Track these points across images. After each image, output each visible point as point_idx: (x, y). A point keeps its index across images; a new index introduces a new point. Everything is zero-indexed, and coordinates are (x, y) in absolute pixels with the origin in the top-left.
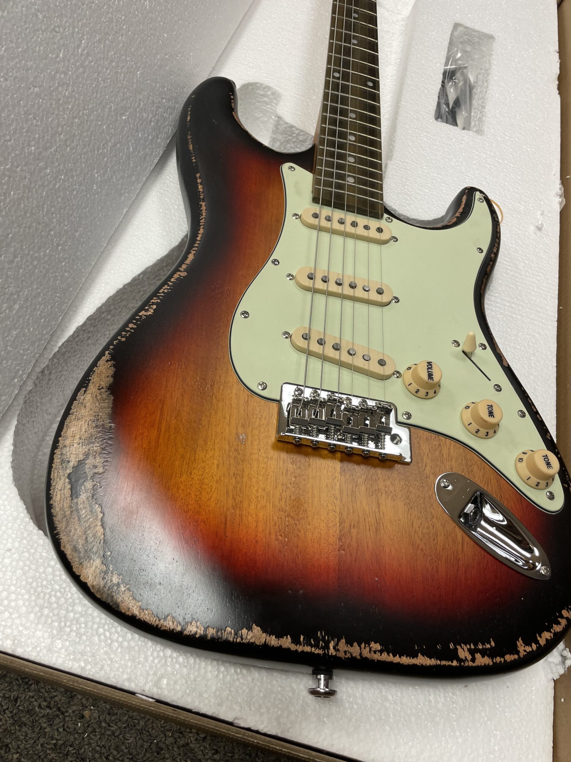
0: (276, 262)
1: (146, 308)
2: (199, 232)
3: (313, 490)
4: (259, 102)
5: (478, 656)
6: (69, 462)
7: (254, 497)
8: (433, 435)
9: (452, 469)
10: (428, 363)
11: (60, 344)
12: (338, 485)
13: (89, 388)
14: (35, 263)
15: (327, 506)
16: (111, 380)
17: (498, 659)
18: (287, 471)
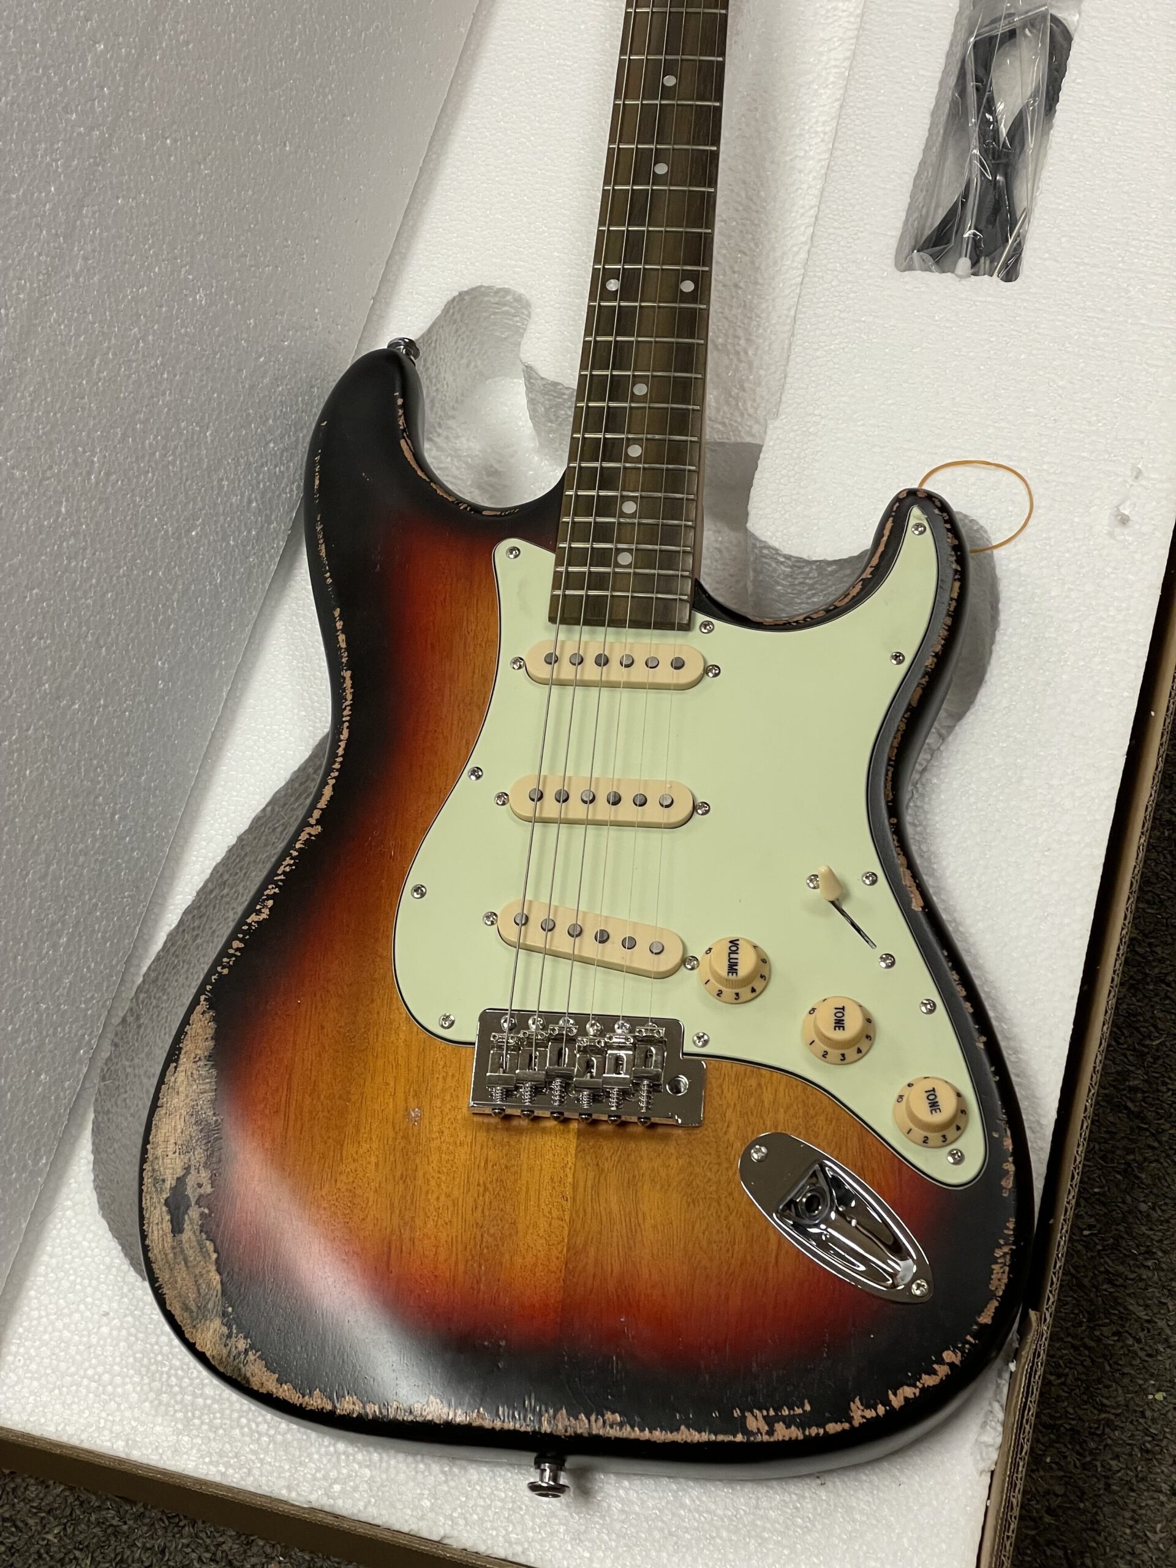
0: (476, 772)
1: (258, 907)
2: (342, 737)
3: (528, 1189)
4: (495, 313)
5: (780, 1427)
6: (163, 1181)
7: (432, 1209)
8: (750, 1068)
9: (776, 1128)
10: (731, 942)
11: (144, 969)
12: (570, 1176)
13: (181, 1062)
14: (81, 859)
15: (550, 1213)
16: (211, 1044)
17: (814, 1431)
18: (486, 1161)
